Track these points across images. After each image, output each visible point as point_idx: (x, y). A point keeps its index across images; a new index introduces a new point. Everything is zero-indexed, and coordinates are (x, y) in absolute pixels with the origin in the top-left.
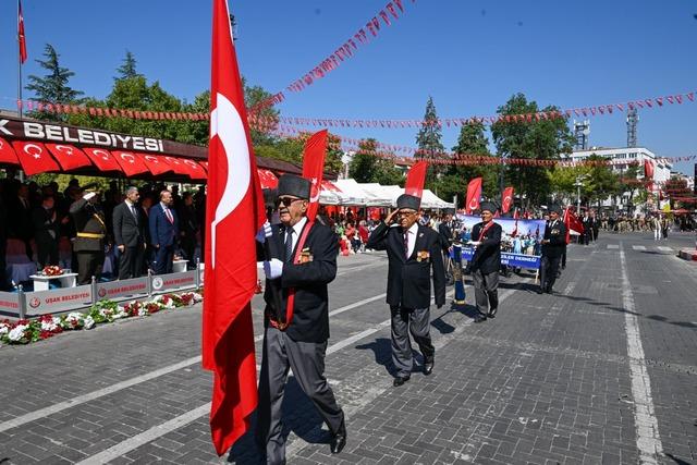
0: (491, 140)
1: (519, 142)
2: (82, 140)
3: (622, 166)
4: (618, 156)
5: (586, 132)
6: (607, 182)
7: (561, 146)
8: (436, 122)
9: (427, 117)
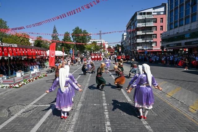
0: (72, 38)
1: (78, 38)
2: (4, 46)
3: (99, 44)
4: (98, 41)
5: (91, 35)
6: (97, 48)
7: (87, 39)
8: (57, 32)
9: (54, 30)
